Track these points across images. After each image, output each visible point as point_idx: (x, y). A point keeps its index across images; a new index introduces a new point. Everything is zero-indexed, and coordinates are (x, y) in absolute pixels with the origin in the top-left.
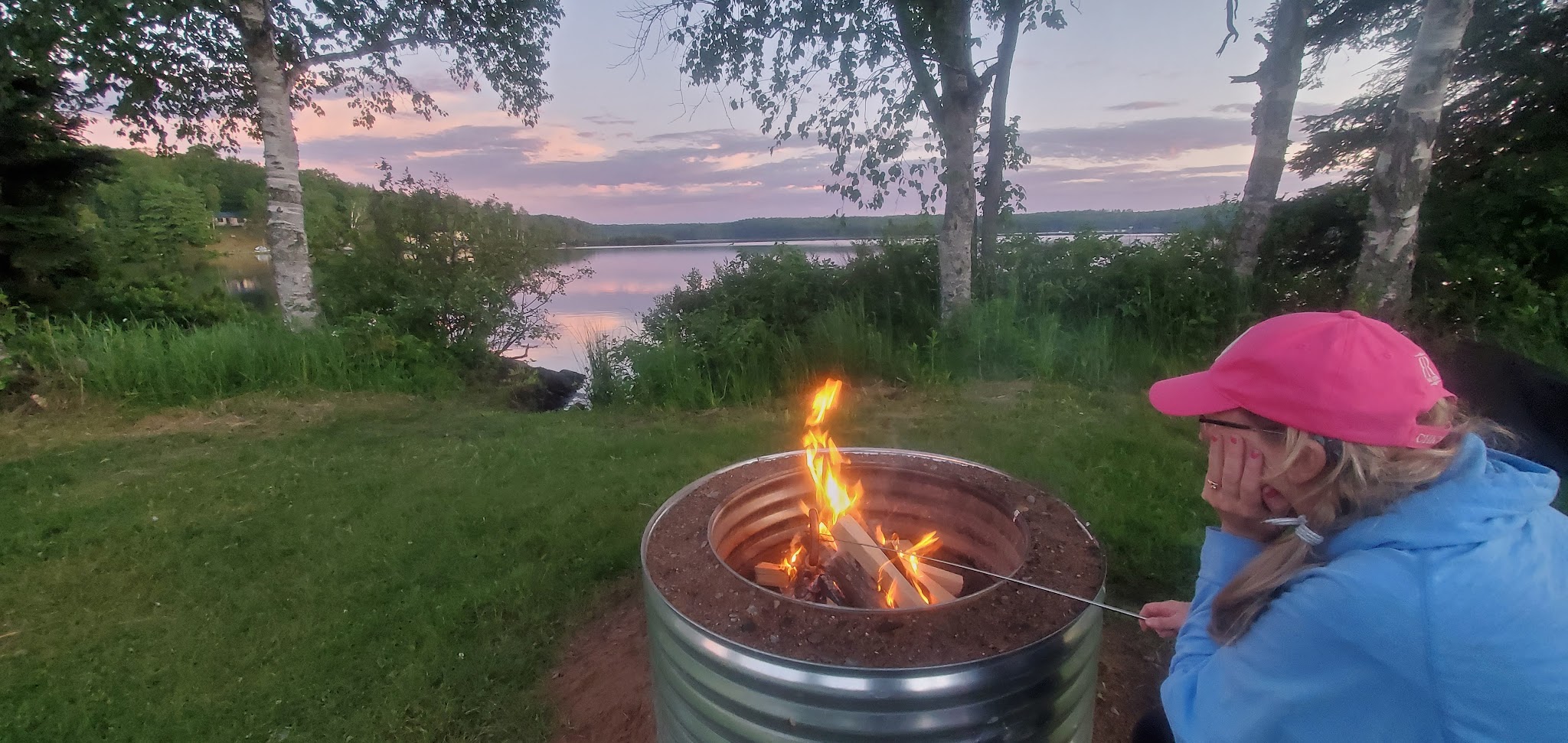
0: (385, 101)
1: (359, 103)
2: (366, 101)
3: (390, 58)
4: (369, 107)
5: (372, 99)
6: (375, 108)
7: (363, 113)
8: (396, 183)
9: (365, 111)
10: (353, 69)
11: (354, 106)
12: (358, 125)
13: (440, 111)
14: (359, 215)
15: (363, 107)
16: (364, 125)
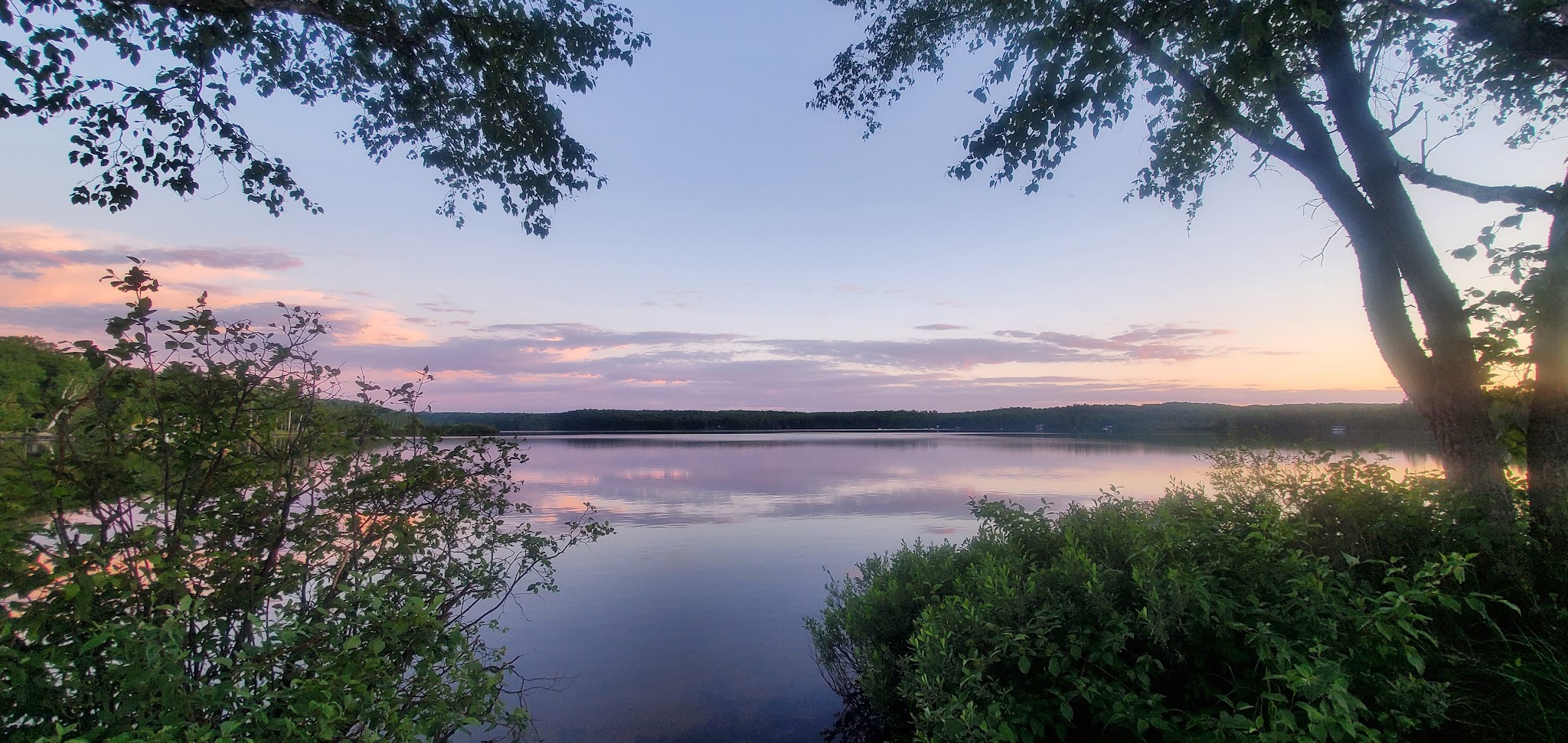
0: (175, 165)
1: (101, 156)
2: (124, 154)
3: (212, 86)
4: (130, 166)
5: (141, 153)
6: (143, 172)
7: (107, 177)
8: (162, 327)
9: (113, 173)
10: (109, 85)
11: (87, 160)
12: (84, 201)
13: (306, 201)
14: (75, 393)
15: (111, 164)
16: (102, 203)
